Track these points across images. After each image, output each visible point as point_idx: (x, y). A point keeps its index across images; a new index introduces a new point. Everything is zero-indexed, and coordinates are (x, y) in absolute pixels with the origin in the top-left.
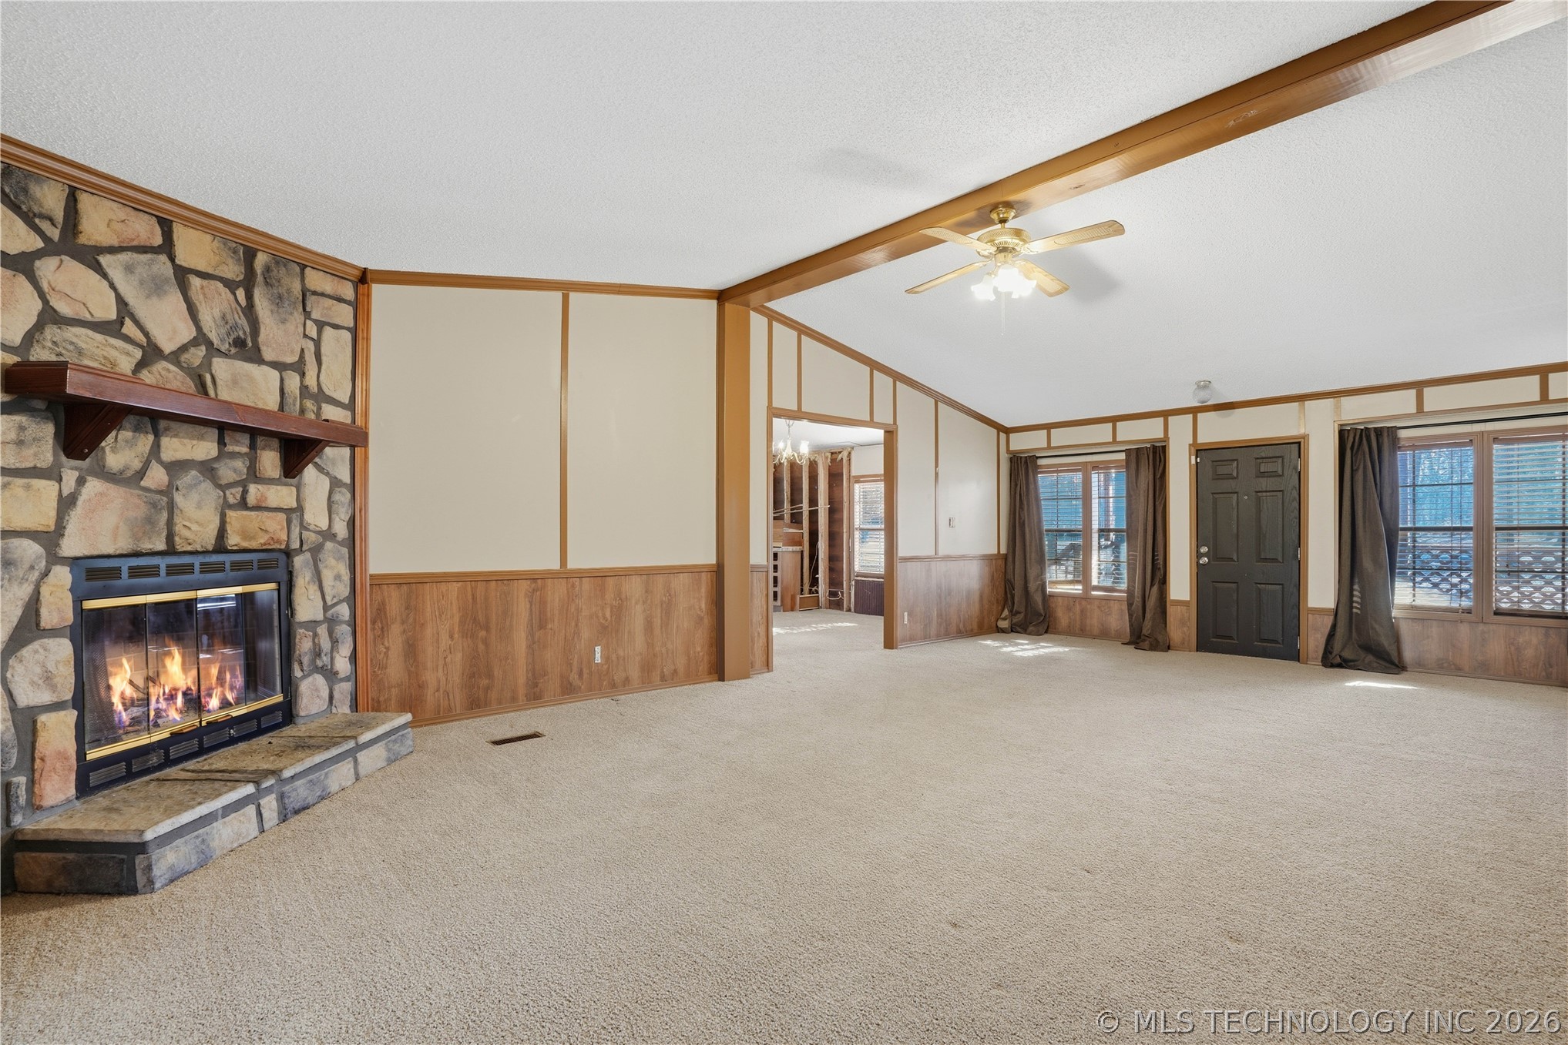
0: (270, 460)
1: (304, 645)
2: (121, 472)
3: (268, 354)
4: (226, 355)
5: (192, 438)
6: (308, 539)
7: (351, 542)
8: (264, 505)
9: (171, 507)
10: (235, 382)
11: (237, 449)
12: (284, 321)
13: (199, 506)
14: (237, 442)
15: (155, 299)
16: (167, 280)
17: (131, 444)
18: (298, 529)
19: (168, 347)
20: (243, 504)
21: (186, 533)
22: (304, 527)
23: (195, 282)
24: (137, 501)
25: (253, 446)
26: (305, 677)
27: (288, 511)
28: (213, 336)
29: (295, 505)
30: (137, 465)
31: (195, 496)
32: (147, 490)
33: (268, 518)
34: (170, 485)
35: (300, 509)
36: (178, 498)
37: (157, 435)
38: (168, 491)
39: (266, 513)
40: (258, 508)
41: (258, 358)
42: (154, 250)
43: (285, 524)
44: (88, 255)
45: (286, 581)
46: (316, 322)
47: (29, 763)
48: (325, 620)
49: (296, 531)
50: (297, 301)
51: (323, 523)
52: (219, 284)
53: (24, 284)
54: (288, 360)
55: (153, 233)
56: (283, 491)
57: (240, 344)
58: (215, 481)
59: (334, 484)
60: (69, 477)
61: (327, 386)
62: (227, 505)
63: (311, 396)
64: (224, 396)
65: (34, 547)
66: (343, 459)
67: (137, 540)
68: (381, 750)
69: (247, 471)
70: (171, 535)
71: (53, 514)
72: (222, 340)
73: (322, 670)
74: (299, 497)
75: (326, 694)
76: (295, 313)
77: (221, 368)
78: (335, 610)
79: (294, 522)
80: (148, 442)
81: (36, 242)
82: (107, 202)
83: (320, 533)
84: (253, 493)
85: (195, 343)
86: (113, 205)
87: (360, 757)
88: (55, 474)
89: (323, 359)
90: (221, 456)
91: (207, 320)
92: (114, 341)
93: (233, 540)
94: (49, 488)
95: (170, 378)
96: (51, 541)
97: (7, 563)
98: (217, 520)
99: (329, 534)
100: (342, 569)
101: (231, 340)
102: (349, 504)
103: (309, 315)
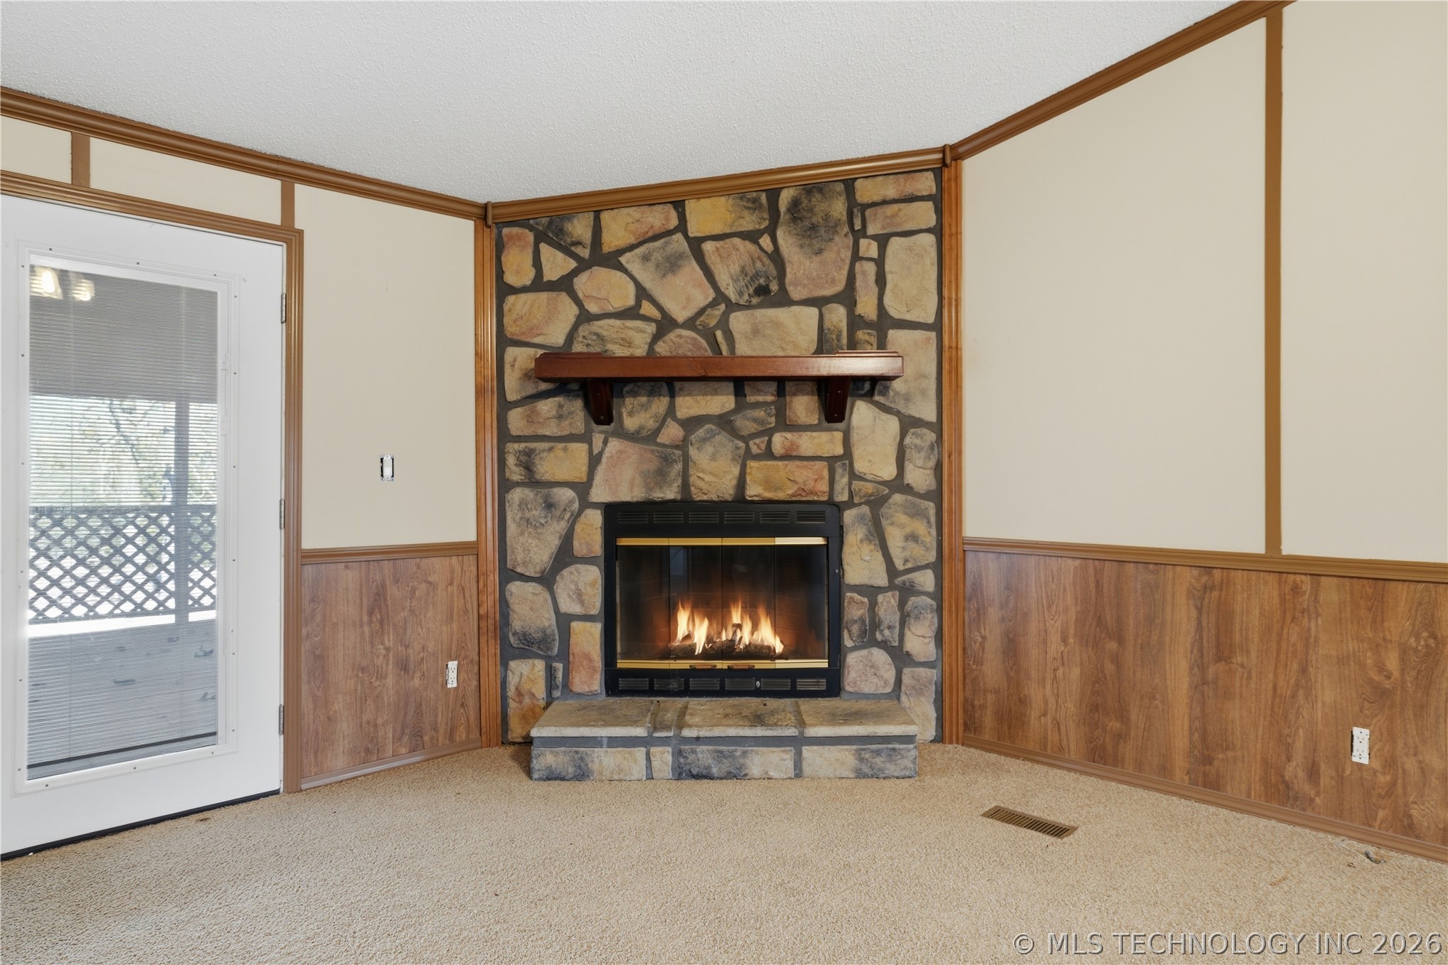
0: (804, 407)
1: (855, 609)
2: (638, 432)
3: (796, 294)
4: (749, 306)
5: (705, 394)
6: (860, 490)
7: (936, 496)
8: (794, 454)
9: (686, 460)
10: (756, 332)
11: (760, 398)
12: (819, 252)
13: (713, 458)
14: (759, 392)
15: (670, 277)
16: (681, 256)
17: (645, 407)
18: (845, 480)
19: (681, 315)
20: (769, 454)
21: (701, 484)
22: (854, 476)
23: (708, 247)
24: (650, 456)
25: (781, 393)
26: (855, 649)
27: (831, 461)
28: (731, 294)
29: (839, 451)
30: (651, 424)
31: (709, 449)
32: (663, 446)
33: (798, 467)
34: (685, 440)
35: (848, 455)
36: (693, 452)
37: (672, 395)
39: (798, 463)
40: (787, 457)
41: (784, 300)
42: (669, 233)
43: (826, 473)
44: (612, 261)
45: (837, 536)
46: (874, 237)
47: (565, 655)
48: (892, 587)
49: (842, 481)
50: (838, 223)
51: (888, 471)
52: (736, 240)
53: (564, 298)
54: (829, 292)
55: (667, 219)
56: (823, 437)
57: (762, 291)
58: (734, 432)
59: (909, 424)
60: (598, 440)
61: (895, 309)
62: (748, 455)
63: (868, 325)
64: (743, 348)
65: (567, 494)
66: (924, 393)
67: (650, 489)
68: (845, 757)
69: (773, 419)
70: (686, 486)
71: (585, 469)
72: (741, 294)
73: (884, 645)
74: (847, 443)
75: (890, 675)
76: (837, 238)
77: (738, 322)
78: (910, 576)
79: (839, 471)
80: (661, 404)
81: (573, 264)
82: (624, 211)
83: (884, 483)
84: (779, 441)
85: (713, 304)
86: (630, 210)
87: (807, 752)
88: (585, 438)
89: (889, 277)
90: (739, 408)
91: (723, 279)
92: (630, 323)
93: (754, 491)
94: (580, 449)
95: (681, 343)
96: (583, 488)
97: (549, 506)
98: (736, 471)
99: (898, 484)
100: (920, 527)
101: (751, 290)
102: (932, 447)
103: (863, 233)
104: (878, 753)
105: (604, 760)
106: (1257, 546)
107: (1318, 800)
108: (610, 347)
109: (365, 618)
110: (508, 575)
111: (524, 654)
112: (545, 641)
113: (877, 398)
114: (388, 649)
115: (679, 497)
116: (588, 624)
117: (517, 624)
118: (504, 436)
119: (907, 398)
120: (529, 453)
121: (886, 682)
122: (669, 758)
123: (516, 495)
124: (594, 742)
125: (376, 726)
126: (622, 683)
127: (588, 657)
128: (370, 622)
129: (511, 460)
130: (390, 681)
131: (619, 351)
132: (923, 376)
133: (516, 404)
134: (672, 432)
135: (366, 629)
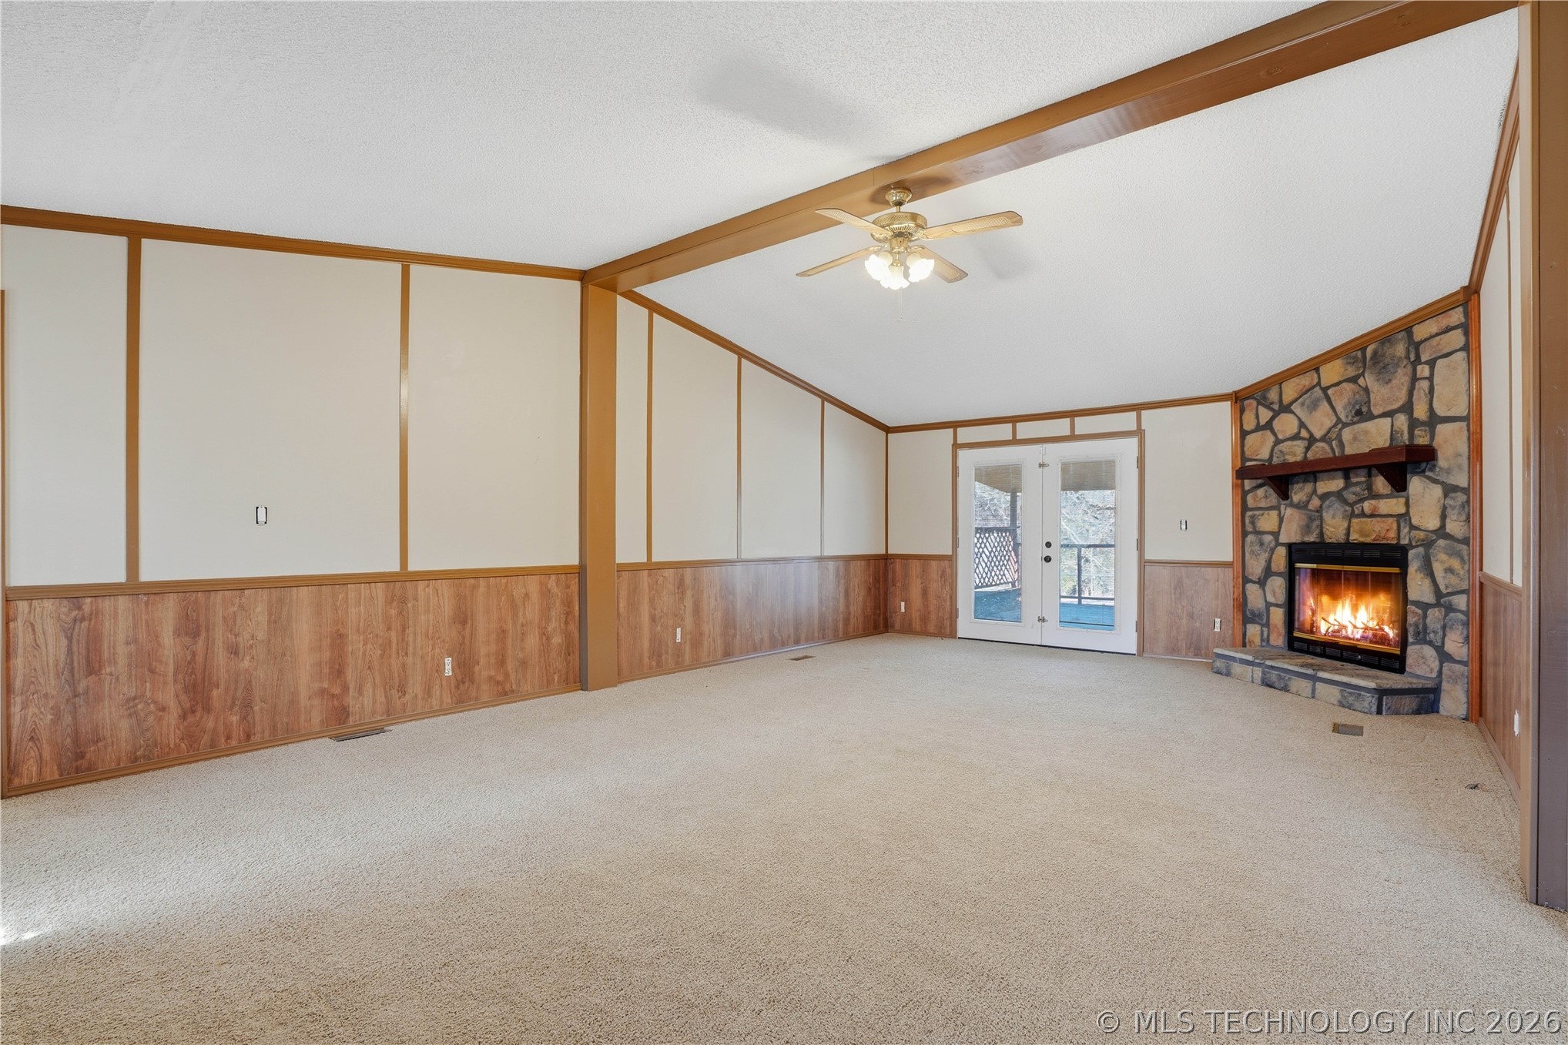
0: (1381, 484)
1: (1413, 617)
2: (1299, 503)
3: (1376, 412)
4: (1351, 424)
5: (1331, 479)
6: (1415, 537)
7: (1467, 541)
8: (1377, 513)
9: (1321, 517)
10: (1355, 439)
11: (1358, 480)
12: (1390, 381)
13: (1334, 517)
14: (1357, 475)
15: (1314, 412)
16: (1319, 399)
17: (1302, 489)
18: (1407, 530)
19: (1319, 434)
20: (1363, 515)
21: (1328, 533)
22: (1413, 527)
23: (1331, 391)
24: (1303, 517)
25: (1370, 475)
26: (1413, 644)
27: (1399, 516)
28: (1344, 419)
29: (1403, 511)
30: (1305, 499)
31: (1331, 512)
32: (1310, 510)
33: (1378, 522)
34: (1321, 507)
35: (1407, 513)
36: (1324, 514)
37: (1315, 481)
38: (1319, 510)
39: (1379, 519)
40: (1372, 516)
41: (1371, 417)
42: (1314, 387)
43: (1395, 526)
44: (1286, 409)
45: (1403, 565)
46: (1426, 363)
47: (1267, 625)
48: (1437, 605)
49: (1405, 530)
50: (1400, 359)
51: (1433, 523)
52: (1344, 385)
53: (1268, 433)
54: (1395, 406)
55: (1312, 379)
56: (1393, 501)
57: (1359, 413)
58: (1345, 502)
59: (1449, 490)
60: (1283, 508)
61: (1441, 410)
62: (1353, 515)
63: (1423, 424)
64: (1349, 450)
65: (1268, 538)
66: (1460, 467)
67: (1303, 535)
68: (1334, 693)
69: (1366, 492)
70: (1321, 534)
71: (1277, 524)
72: (1347, 416)
73: (1430, 643)
74: (1407, 504)
75: (1436, 665)
76: (1399, 371)
77: (1347, 435)
78: (1450, 598)
79: (1402, 524)
80: (1309, 487)
81: (1271, 414)
82: (1292, 380)
83: (1433, 532)
84: (1367, 506)
85: (1335, 426)
86: (1294, 379)
87: (1319, 685)
88: (1277, 508)
89: (1436, 388)
90: (1346, 488)
91: (1339, 408)
92: (1295, 443)
93: (1354, 537)
94: (1274, 513)
95: (1320, 451)
96: (1276, 535)
97: (1262, 544)
98: (1346, 525)
99: (1441, 532)
100: (1456, 564)
101: (1353, 412)
102: (1463, 506)
103: (1418, 360)
104: (1351, 694)
105: (1237, 668)
106: (1509, 580)
108: (1287, 457)
109: (1173, 591)
110: (1246, 580)
111: (1253, 622)
112: (1260, 615)
113: (1427, 474)
114: (1183, 607)
115: (1318, 540)
116: (1278, 609)
117: (1250, 606)
118: (1245, 508)
119: (1448, 471)
120: (1253, 517)
121: (1432, 670)
122: (1260, 674)
123: (1250, 538)
125: (1177, 640)
126: (1296, 644)
127: (1275, 626)
128: (1175, 594)
129: (1247, 521)
130: (1184, 621)
131: (1291, 459)
132: (1458, 455)
133: (1250, 491)
134: (1315, 502)
135: (1173, 596)
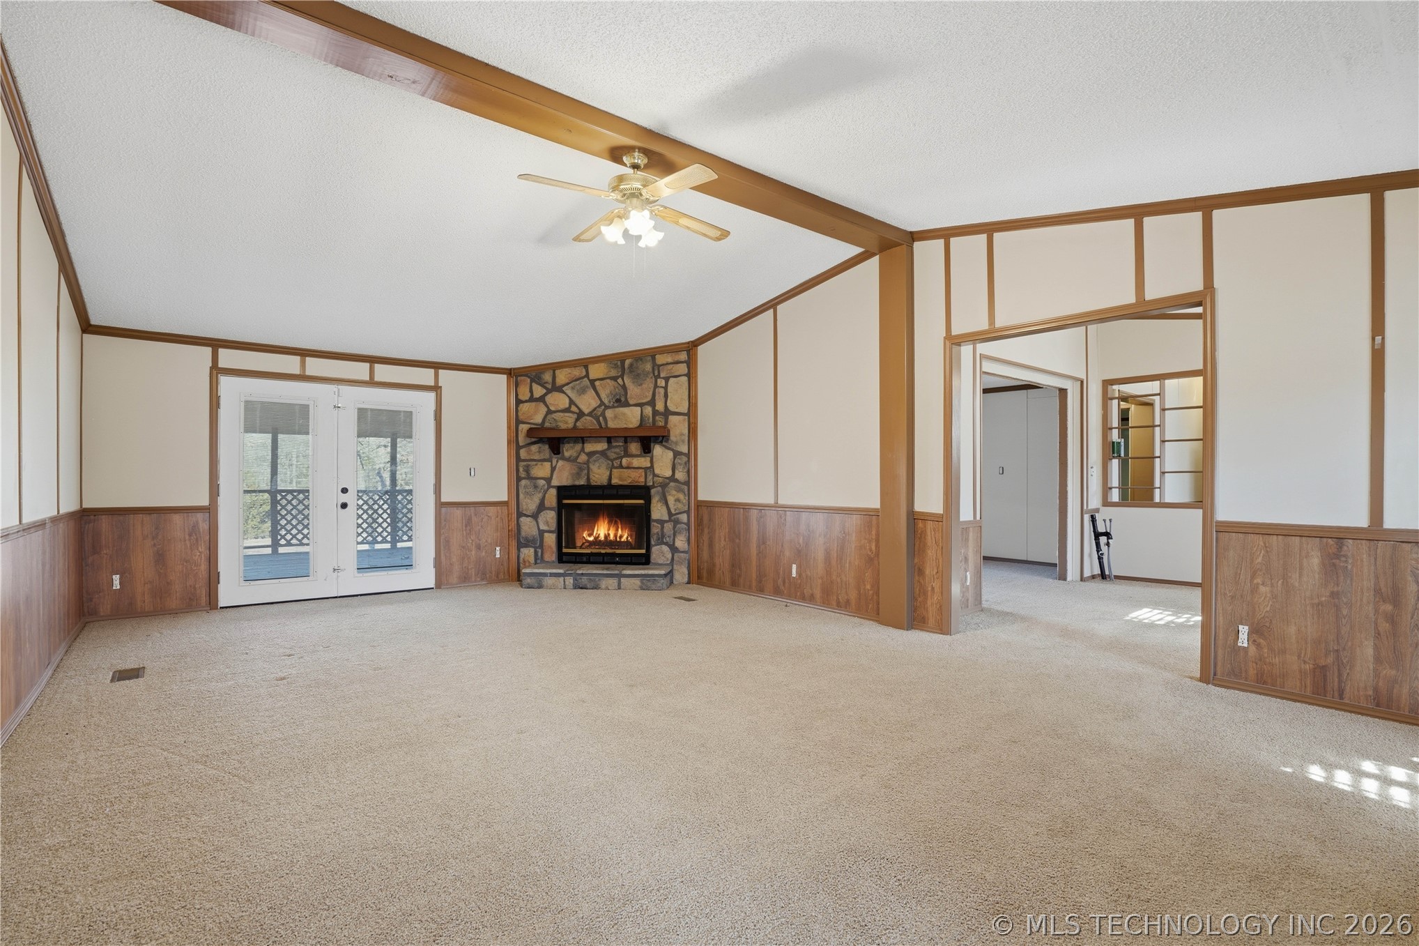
0: (634, 447)
1: (655, 529)
2: (570, 458)
3: (631, 402)
4: (613, 407)
5: (595, 443)
6: (657, 481)
7: (687, 483)
8: (631, 466)
9: (589, 468)
10: (616, 417)
11: (618, 444)
12: (641, 385)
13: (599, 468)
14: (617, 442)
15: (583, 396)
16: (587, 387)
17: (572, 448)
18: (651, 477)
19: (586, 411)
20: (621, 467)
21: (594, 478)
22: (655, 475)
23: (597, 383)
24: (574, 467)
25: (626, 442)
26: (656, 545)
27: (646, 469)
28: (606, 401)
29: (649, 465)
30: (575, 455)
31: (597, 464)
32: (579, 463)
34: (588, 461)
35: (652, 467)
36: (591, 466)
37: (583, 443)
38: (587, 463)
39: (632, 470)
40: (628, 468)
41: (627, 404)
42: (583, 378)
43: (643, 474)
44: (559, 389)
45: (648, 500)
46: (663, 378)
47: (541, 546)
48: (670, 520)
49: (650, 478)
50: (648, 373)
51: (668, 473)
52: (608, 381)
53: (542, 405)
54: (644, 401)
55: (582, 372)
56: (643, 459)
57: (618, 401)
58: (607, 458)
59: (677, 454)
60: (554, 461)
61: (672, 407)
62: (613, 467)
63: (661, 414)
64: (611, 425)
65: (542, 482)
66: (683, 441)
67: (574, 481)
68: (637, 582)
69: (623, 452)
70: (588, 479)
71: (549, 472)
72: (610, 402)
73: (666, 544)
74: (652, 461)
75: (669, 556)
76: (648, 379)
77: (609, 413)
78: (678, 516)
79: (648, 473)
80: (579, 447)
81: (545, 391)
82: (564, 369)
83: (667, 478)
84: (625, 461)
85: (599, 406)
86: (567, 369)
87: (623, 580)
88: (550, 460)
89: (669, 394)
90: (609, 448)
91: (603, 396)
92: (567, 414)
93: (615, 481)
94: (547, 465)
95: (587, 423)
96: (549, 480)
97: (536, 487)
98: (608, 473)
99: (672, 478)
100: (681, 496)
101: (614, 400)
102: (686, 463)
103: (659, 376)
104: (649, 580)
105: (549, 581)
106: (772, 501)
107: (785, 592)
108: (560, 424)
109: (464, 528)
110: (520, 514)
111: (526, 546)
112: (534, 541)
113: (664, 443)
114: (472, 541)
115: (586, 484)
116: (551, 534)
117: (523, 534)
118: (518, 459)
119: (676, 443)
120: (528, 466)
121: (668, 559)
122: (572, 582)
123: (523, 482)
124: (545, 575)
126: (565, 558)
127: (550, 547)
128: (466, 530)
129: (521, 469)
130: (473, 552)
131: (563, 426)
132: (682, 434)
133: (523, 447)
134: (583, 458)
135: (464, 532)
